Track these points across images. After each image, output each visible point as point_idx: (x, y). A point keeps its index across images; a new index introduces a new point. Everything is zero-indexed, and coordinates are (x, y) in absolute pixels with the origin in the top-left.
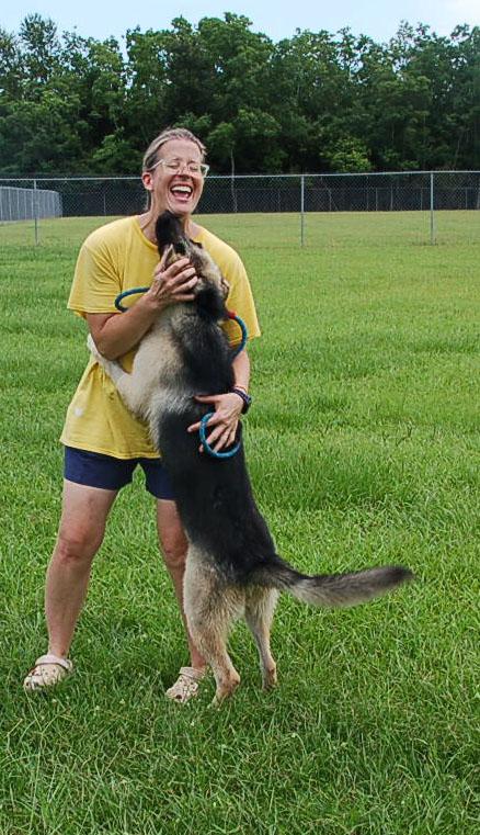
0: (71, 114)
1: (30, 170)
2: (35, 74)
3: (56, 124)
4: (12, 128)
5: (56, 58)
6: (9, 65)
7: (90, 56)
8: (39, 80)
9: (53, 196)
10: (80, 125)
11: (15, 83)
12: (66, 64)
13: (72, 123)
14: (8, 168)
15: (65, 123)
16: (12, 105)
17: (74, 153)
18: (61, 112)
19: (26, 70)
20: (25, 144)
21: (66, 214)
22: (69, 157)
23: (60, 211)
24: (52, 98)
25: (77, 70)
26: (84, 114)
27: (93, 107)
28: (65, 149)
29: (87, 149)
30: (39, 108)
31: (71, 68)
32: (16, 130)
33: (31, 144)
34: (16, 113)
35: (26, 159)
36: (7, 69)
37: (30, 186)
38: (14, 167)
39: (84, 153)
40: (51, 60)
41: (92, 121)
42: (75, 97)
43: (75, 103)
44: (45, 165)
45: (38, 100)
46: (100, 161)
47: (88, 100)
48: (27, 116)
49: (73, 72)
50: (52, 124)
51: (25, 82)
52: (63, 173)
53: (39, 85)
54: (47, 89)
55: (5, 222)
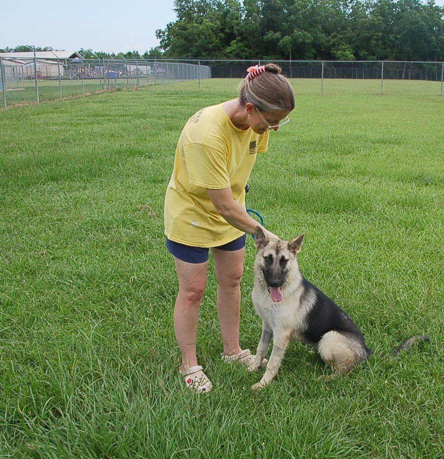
0: (216, 30)
1: (196, 56)
2: (200, 11)
3: (209, 35)
4: (189, 36)
5: (210, 4)
6: (187, 6)
7: (225, 3)
8: (202, 14)
9: (207, 68)
10: (220, 36)
11: (191, 15)
12: (214, 7)
13: (216, 34)
14: (186, 55)
15: (213, 35)
16: (189, 25)
17: (217, 49)
18: (212, 30)
19: (196, 9)
20: (194, 44)
21: (212, 78)
22: (215, 50)
23: (210, 75)
24: (207, 22)
25: (219, 10)
26: (222, 30)
27: (227, 27)
28: (213, 46)
29: (223, 47)
30: (201, 27)
31: (217, 9)
32: (191, 37)
33: (197, 44)
34: (190, 30)
35: (195, 51)
36: (187, 9)
37: (196, 63)
38: (190, 54)
39: (222, 48)
40: (207, 5)
41: (226, 33)
42: (218, 22)
43: (219, 25)
44: (204, 54)
45: (201, 23)
46: (229, 53)
47: (224, 24)
48: (196, 31)
49: (218, 11)
50: (207, 34)
51: (195, 15)
52: (212, 57)
53: (202, 16)
54: (206, 18)
55: (185, 80)
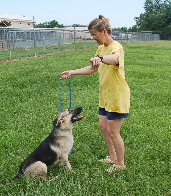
0: (164, 17)
1: (153, 30)
2: (156, 8)
3: (160, 19)
4: (150, 20)
5: (161, 5)
6: (150, 6)
7: (169, 4)
8: (157, 10)
9: (158, 36)
10: (165, 20)
11: (152, 10)
12: (163, 6)
13: (163, 19)
14: (148, 29)
15: (162, 19)
16: (151, 15)
17: (164, 26)
18: (161, 17)
19: (154, 7)
20: (153, 24)
21: (160, 40)
22: (162, 27)
23: (159, 39)
24: (159, 13)
25: (166, 7)
26: (166, 17)
27: (169, 16)
28: (161, 25)
29: (167, 25)
30: (156, 16)
31: (164, 7)
32: (151, 21)
33: (154, 24)
34: (151, 17)
35: (152, 27)
36: (150, 7)
37: (150, 33)
38: (150, 29)
39: (166, 26)
40: (160, 5)
41: (168, 19)
42: (165, 14)
43: (165, 15)
44: (157, 29)
45: (156, 14)
46: (169, 28)
47: (167, 14)
48: (154, 18)
50: (159, 19)
51: (154, 10)
52: (160, 30)
53: (157, 11)
54: (159, 12)
55: (146, 41)
